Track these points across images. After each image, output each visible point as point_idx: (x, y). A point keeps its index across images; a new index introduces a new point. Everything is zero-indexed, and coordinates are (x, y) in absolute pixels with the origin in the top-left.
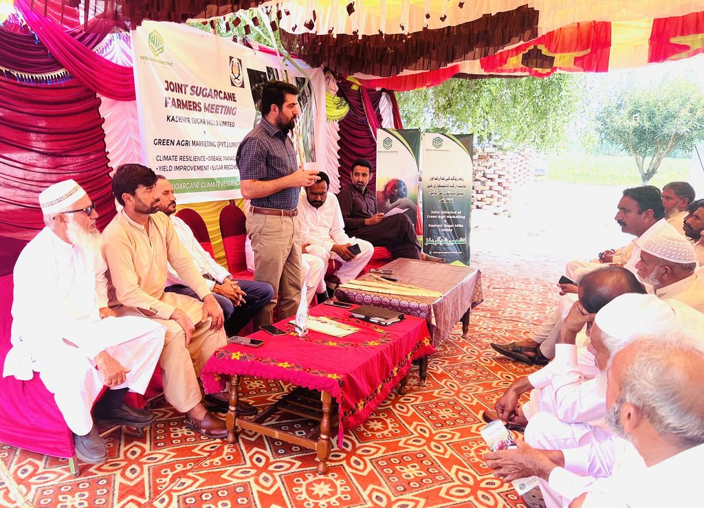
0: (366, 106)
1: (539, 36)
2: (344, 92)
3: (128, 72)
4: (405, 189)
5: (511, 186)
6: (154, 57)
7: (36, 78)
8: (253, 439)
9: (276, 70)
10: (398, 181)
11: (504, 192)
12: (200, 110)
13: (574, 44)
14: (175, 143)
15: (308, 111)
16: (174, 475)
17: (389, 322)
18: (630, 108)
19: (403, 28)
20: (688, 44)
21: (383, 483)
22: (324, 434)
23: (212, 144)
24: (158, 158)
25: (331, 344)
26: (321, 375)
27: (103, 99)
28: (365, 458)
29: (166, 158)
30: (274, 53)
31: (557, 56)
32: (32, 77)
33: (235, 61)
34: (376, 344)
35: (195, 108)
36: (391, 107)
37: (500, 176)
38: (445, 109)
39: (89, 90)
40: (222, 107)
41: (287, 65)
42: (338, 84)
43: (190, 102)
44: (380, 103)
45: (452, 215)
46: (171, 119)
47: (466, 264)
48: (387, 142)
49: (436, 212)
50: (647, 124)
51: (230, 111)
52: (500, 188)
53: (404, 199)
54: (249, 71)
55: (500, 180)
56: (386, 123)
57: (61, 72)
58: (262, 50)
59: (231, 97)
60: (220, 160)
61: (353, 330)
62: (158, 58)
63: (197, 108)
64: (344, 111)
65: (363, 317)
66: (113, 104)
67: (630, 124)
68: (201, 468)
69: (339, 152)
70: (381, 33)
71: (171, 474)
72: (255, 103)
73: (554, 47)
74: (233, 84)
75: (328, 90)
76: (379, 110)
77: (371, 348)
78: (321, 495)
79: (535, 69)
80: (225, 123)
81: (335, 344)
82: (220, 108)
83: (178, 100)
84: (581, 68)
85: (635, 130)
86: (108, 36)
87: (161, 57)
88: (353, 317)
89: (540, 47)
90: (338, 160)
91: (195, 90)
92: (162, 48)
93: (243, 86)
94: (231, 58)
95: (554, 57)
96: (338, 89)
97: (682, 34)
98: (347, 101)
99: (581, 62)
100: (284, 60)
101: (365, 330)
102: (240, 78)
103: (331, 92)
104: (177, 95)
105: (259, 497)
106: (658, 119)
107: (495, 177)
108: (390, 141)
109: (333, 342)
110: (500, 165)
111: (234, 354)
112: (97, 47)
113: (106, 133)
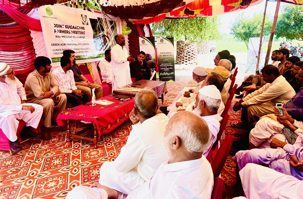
0: (139, 30)
1: (186, 5)
2: (129, 25)
3: (38, 22)
4: (151, 57)
5: (197, 54)
6: (49, 16)
7: (4, 25)
8: (77, 140)
9: (101, 18)
10: (148, 54)
11: (194, 56)
12: (70, 33)
13: (198, 7)
14: (60, 45)
15: (115, 32)
16: (46, 153)
17: (126, 100)
18: (242, 26)
19: (137, 4)
20: (234, 6)
21: (115, 149)
22: (95, 136)
23: (75, 44)
24: (54, 50)
25: (102, 108)
26: (92, 117)
27: (32, 31)
28: (112, 143)
29: (57, 50)
30: (100, 13)
31: (195, 11)
32: (2, 25)
33: (84, 16)
34: (117, 107)
35: (67, 33)
36: (148, 29)
37: (192, 51)
38: (167, 29)
39: (26, 28)
40: (79, 32)
41: (105, 17)
42: (127, 22)
43: (65, 31)
44: (144, 28)
45: (168, 65)
46: (57, 37)
47: (174, 81)
48: (143, 41)
49: (163, 64)
50: (248, 31)
51: (82, 33)
52: (192, 55)
53: (151, 60)
54: (90, 19)
55: (192, 52)
56: (146, 35)
57: (14, 23)
58: (95, 12)
59: (83, 28)
60: (79, 49)
61: (112, 103)
62: (50, 16)
63: (69, 32)
64: (130, 31)
65: (118, 99)
66: (36, 33)
67: (242, 31)
68: (57, 150)
69: (129, 45)
70: (131, 5)
71: (45, 152)
72: (93, 30)
73: (192, 8)
74: (83, 24)
75: (123, 25)
76: (144, 30)
77: (115, 108)
78: (93, 155)
79: (189, 15)
80: (81, 37)
81: (103, 108)
82: (78, 32)
83: (60, 30)
84: (203, 15)
85: (244, 33)
86: (33, 10)
87: (52, 16)
88: (115, 99)
89: (188, 8)
90: (129, 48)
91: (67, 26)
92: (52, 13)
93: (88, 24)
94: (82, 15)
95: (194, 12)
96: (127, 24)
97: (231, 3)
98: (131, 28)
99: (203, 13)
100: (104, 15)
101: (116, 103)
102: (87, 22)
103: (124, 25)
104: (59, 29)
105: (72, 157)
106: (251, 29)
107: (191, 51)
108: (144, 41)
109: (102, 107)
110: (192, 47)
111: (66, 113)
112: (28, 14)
113: (33, 43)
